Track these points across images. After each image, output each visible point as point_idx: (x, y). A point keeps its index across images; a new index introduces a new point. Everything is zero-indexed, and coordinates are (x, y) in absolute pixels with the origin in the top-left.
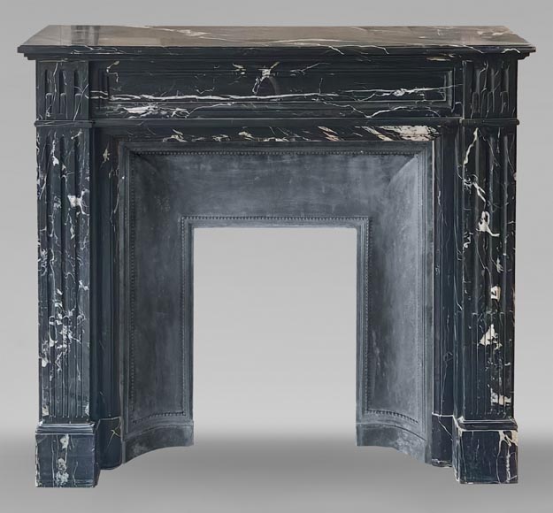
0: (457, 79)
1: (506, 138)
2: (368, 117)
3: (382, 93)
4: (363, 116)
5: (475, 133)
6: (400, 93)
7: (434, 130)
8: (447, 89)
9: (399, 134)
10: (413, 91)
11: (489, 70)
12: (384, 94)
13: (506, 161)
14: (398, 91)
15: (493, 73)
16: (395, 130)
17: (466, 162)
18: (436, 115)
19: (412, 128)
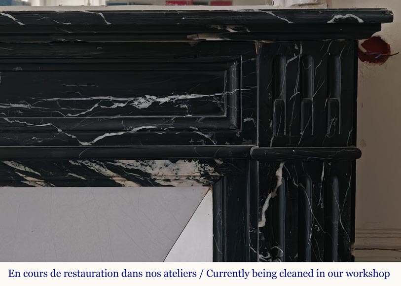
0: (247, 76)
1: (336, 182)
2: (85, 144)
3: (112, 103)
4: (75, 142)
5: (279, 173)
6: (143, 103)
7: (210, 169)
8: (228, 96)
9: (149, 175)
10: (166, 99)
11: (304, 59)
12: (115, 105)
13: (336, 223)
14: (142, 100)
15: (311, 65)
16: (143, 169)
17: (261, 224)
18: (208, 142)
19: (172, 166)
